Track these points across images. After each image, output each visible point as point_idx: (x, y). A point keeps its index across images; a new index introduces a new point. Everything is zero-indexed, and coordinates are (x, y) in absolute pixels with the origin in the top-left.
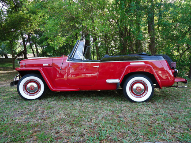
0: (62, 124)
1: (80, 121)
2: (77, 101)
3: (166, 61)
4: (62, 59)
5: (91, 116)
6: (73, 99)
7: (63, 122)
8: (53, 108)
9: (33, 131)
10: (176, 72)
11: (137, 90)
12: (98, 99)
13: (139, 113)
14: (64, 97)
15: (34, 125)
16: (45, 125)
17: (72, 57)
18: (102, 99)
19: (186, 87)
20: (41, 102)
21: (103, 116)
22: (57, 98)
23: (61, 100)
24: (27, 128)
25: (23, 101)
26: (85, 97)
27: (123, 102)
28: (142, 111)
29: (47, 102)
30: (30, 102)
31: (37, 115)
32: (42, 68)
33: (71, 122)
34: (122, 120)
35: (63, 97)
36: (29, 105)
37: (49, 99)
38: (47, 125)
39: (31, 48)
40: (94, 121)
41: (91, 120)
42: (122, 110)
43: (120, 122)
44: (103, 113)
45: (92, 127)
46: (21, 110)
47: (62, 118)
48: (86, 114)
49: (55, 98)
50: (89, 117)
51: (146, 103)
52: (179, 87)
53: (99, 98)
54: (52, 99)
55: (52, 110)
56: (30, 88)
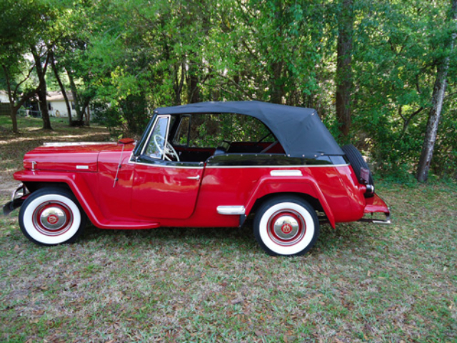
0: (112, 322)
1: (150, 312)
2: (153, 251)
3: (349, 166)
4: (120, 154)
5: (175, 299)
6: (144, 244)
7: (114, 316)
8: (99, 271)
9: (51, 337)
10: (370, 190)
11: (282, 230)
12: (200, 244)
13: (278, 289)
14: (127, 236)
15: (54, 322)
16: (76, 321)
17: (141, 153)
18: (208, 246)
19: (389, 222)
20: (74, 250)
21: (201, 296)
22: (109, 240)
23: (119, 246)
24: (38, 332)
25: (34, 248)
26: (172, 236)
27: (251, 255)
28: (284, 283)
29: (87, 251)
30: (50, 251)
31: (61, 294)
32: (74, 176)
33: (131, 315)
34: (237, 311)
35: (124, 236)
36: (46, 260)
37: (92, 243)
38: (80, 322)
39: (56, 79)
40: (179, 312)
41: (174, 308)
42: (243, 281)
43: (232, 316)
44: (202, 287)
45: (172, 330)
46: (28, 279)
47: (115, 302)
48: (166, 290)
49: (105, 240)
50: (171, 301)
51: (300, 258)
52: (374, 222)
53: (202, 241)
54: (98, 242)
55: (95, 277)
56: (48, 218)
